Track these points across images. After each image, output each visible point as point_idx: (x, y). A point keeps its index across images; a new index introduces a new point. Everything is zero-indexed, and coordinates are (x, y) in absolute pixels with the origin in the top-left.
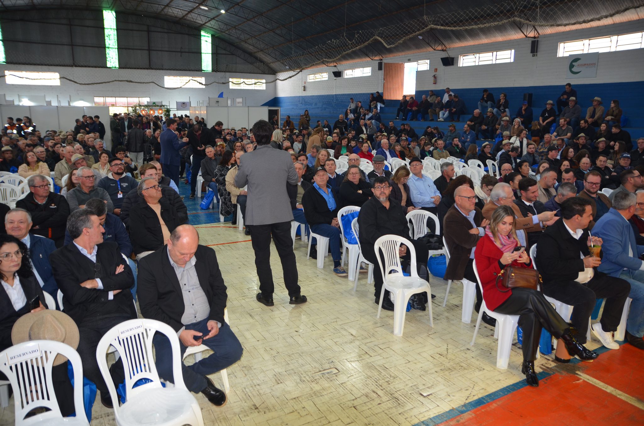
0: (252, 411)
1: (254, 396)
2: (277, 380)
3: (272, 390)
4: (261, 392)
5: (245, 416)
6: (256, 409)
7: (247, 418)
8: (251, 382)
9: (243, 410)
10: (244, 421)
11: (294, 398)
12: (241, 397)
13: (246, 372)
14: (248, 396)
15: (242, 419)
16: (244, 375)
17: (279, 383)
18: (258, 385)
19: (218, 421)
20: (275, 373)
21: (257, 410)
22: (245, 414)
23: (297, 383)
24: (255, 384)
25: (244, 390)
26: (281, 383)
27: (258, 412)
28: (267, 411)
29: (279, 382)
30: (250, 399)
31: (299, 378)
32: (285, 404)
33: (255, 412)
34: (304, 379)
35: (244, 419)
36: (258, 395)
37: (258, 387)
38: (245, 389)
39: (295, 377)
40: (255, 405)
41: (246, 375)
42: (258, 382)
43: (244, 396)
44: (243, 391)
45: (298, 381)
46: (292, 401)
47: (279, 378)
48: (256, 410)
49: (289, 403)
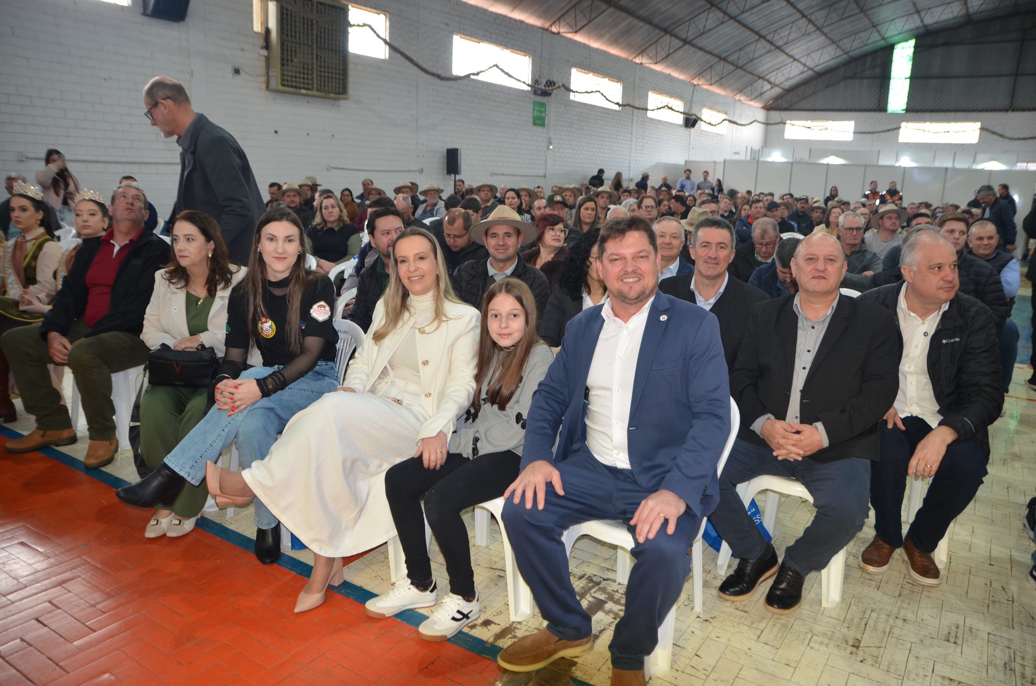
0: (844, 645)
1: (875, 628)
2: (953, 634)
3: (921, 641)
4: (896, 632)
5: (821, 643)
6: (853, 646)
7: (823, 648)
8: (896, 609)
9: (829, 634)
10: (812, 648)
11: (951, 680)
12: (849, 616)
13: (906, 592)
14: (863, 622)
15: (811, 644)
16: (897, 593)
17: (948, 641)
18: (905, 620)
19: (771, 623)
20: (961, 623)
21: (854, 649)
22: (826, 641)
23: (990, 663)
24: (900, 616)
25: (868, 612)
26: (955, 643)
27: (851, 653)
28: (870, 661)
29: (952, 640)
30: (863, 628)
31: (1007, 659)
32: (917, 675)
33: (845, 650)
34: (1018, 668)
35: (816, 646)
36: (884, 632)
37: (899, 622)
38: (872, 611)
39: (998, 653)
40: (859, 641)
41: (900, 595)
42: (910, 616)
43: (856, 620)
44: (864, 612)
45: (1000, 662)
46: (940, 680)
47: (960, 635)
48: (850, 649)
49: (928, 679)
